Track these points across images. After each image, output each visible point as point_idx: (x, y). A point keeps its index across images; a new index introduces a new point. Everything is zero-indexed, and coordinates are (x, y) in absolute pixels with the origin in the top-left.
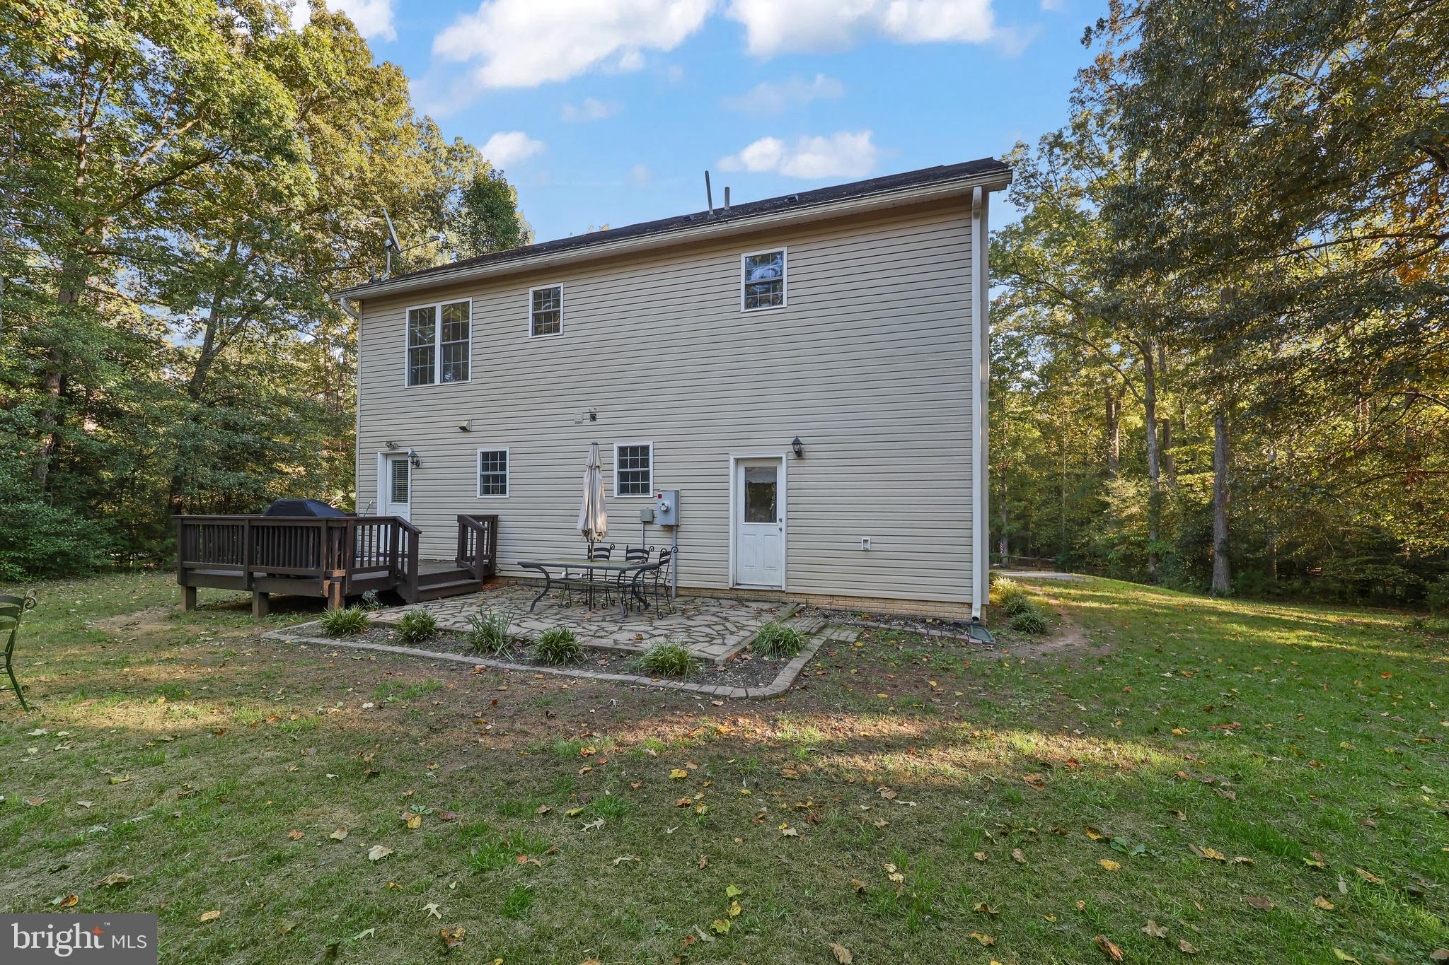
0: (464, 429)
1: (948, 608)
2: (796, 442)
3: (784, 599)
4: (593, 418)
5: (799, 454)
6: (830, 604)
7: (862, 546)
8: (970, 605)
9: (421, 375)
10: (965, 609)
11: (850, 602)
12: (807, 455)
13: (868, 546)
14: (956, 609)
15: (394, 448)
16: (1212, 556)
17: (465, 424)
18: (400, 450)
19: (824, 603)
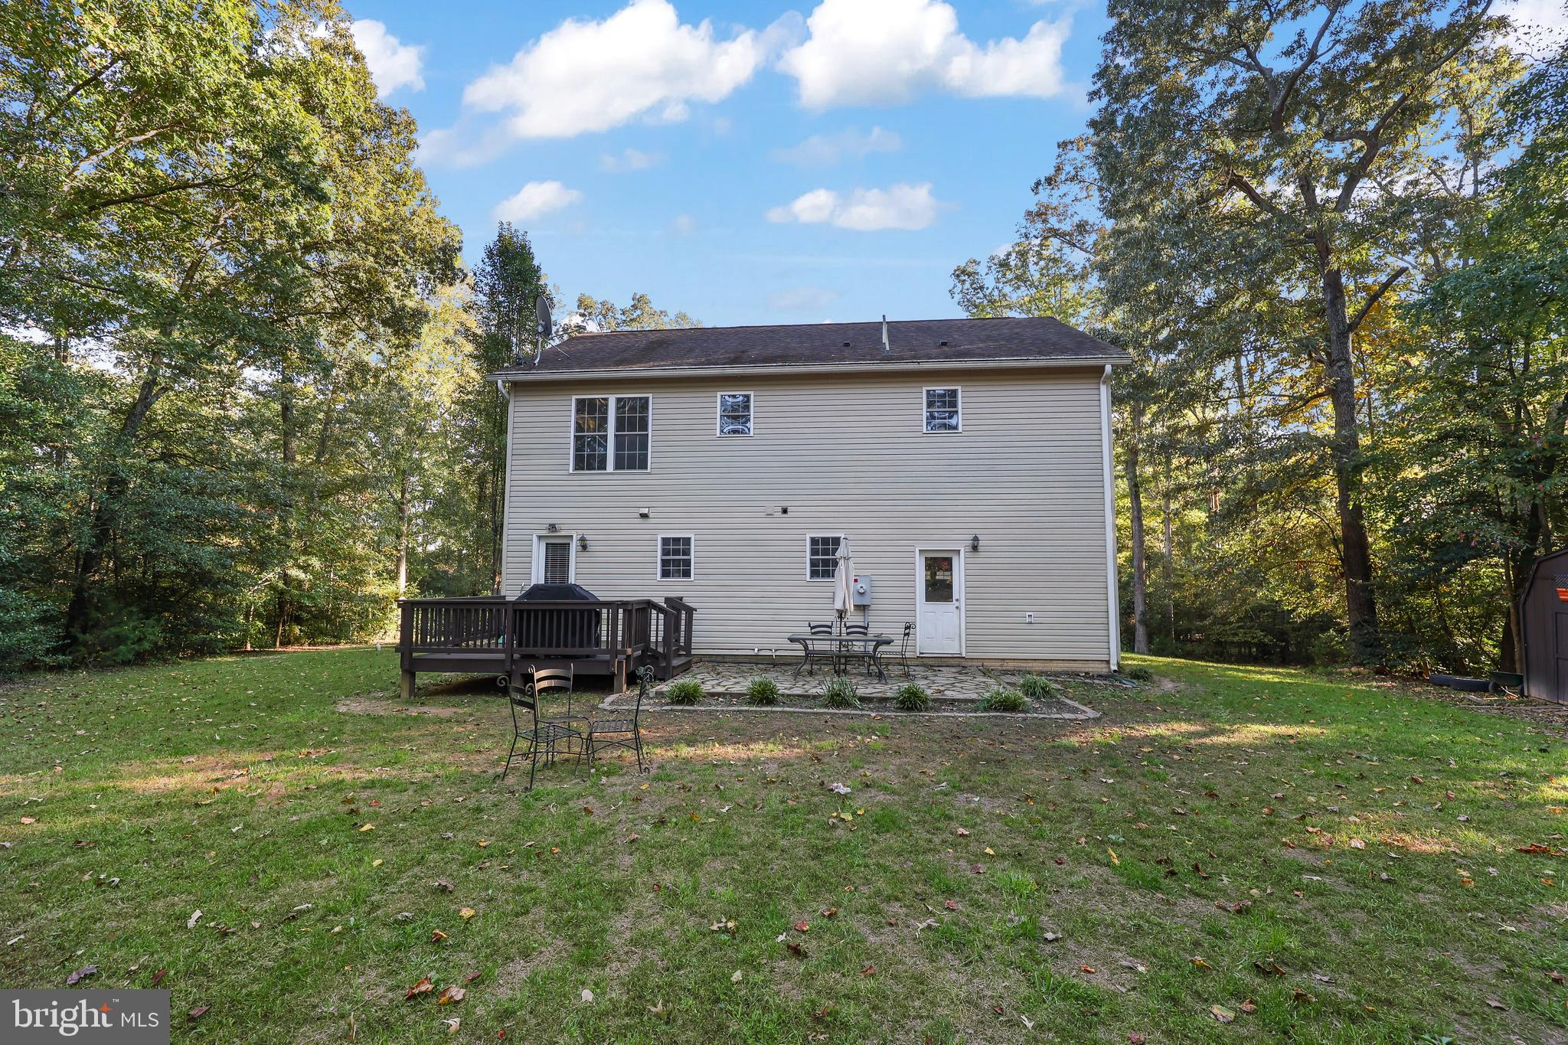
0: (644, 516)
1: (1092, 665)
2: (976, 539)
3: (964, 664)
4: (785, 511)
5: (975, 548)
6: (1002, 666)
7: (1028, 620)
8: (1108, 662)
9: (588, 459)
10: (1104, 665)
11: (1016, 664)
12: (980, 549)
13: (1033, 620)
14: (1097, 665)
15: (556, 531)
16: (1134, 625)
17: (645, 511)
18: (563, 533)
19: (996, 665)
